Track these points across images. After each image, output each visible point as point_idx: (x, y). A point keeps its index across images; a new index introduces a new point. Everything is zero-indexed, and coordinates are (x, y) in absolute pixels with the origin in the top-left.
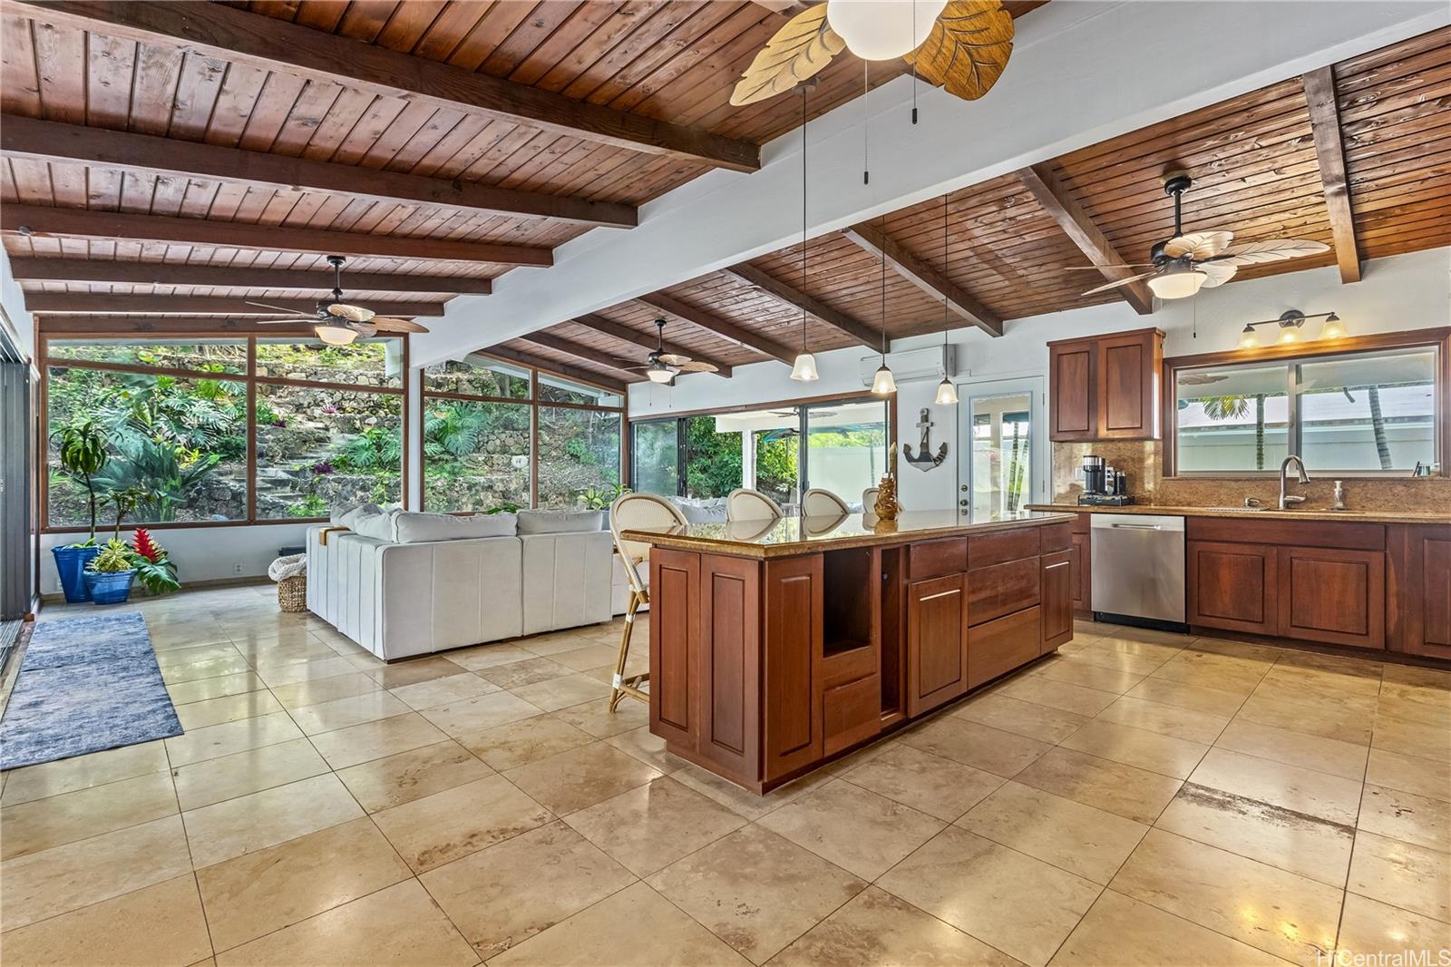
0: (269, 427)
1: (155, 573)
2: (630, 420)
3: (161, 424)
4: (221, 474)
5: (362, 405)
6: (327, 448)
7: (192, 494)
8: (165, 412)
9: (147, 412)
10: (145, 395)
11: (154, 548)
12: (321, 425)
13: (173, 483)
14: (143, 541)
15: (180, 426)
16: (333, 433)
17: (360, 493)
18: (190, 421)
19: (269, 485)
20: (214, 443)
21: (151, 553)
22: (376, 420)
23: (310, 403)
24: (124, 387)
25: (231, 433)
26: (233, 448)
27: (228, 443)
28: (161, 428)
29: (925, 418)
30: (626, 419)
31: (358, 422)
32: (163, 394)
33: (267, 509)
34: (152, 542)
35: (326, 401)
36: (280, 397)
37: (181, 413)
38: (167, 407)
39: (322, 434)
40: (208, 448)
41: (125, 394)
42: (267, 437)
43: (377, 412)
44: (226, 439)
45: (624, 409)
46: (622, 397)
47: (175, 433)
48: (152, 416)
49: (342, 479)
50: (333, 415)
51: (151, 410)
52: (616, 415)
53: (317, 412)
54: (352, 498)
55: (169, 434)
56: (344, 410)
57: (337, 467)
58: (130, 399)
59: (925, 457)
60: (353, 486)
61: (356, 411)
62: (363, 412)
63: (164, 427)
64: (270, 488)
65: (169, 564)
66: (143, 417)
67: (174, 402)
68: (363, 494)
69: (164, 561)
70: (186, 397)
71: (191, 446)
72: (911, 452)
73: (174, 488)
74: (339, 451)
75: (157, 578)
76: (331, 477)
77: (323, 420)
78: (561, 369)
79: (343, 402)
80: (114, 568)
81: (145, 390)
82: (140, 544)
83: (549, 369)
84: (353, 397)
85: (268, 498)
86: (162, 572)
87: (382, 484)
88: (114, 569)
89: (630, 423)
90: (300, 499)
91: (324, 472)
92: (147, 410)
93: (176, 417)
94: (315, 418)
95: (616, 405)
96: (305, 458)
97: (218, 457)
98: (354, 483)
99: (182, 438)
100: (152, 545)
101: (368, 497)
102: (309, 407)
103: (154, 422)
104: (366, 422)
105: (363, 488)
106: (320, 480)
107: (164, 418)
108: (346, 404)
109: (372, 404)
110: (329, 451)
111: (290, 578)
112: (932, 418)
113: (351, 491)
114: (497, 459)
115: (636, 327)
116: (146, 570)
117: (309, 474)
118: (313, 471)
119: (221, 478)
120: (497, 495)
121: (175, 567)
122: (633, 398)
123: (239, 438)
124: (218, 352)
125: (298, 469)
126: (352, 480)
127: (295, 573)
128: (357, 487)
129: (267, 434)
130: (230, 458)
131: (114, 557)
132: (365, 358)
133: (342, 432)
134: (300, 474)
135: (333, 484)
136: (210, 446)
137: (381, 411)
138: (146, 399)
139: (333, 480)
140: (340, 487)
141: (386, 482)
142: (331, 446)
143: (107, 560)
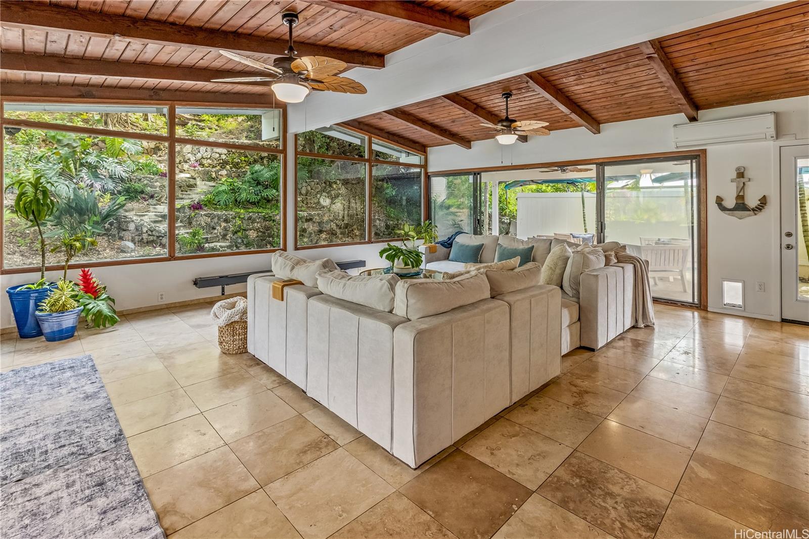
0: (157, 177)
1: (98, 308)
2: (429, 174)
3: (83, 175)
4: (126, 211)
5: (215, 162)
6: (196, 191)
7: (107, 225)
8: (84, 166)
9: (72, 166)
10: (72, 154)
11: (95, 285)
12: (188, 176)
13: (95, 219)
14: (86, 278)
15: (96, 176)
16: (199, 182)
17: (223, 224)
18: (102, 172)
19: (160, 219)
20: (120, 188)
21: (94, 290)
22: (226, 172)
23: (180, 161)
24: (56, 148)
25: (131, 181)
26: (132, 192)
27: (129, 188)
28: (82, 178)
29: (741, 175)
30: (426, 173)
31: (214, 174)
32: (83, 154)
33: (161, 236)
34: (94, 280)
35: (192, 159)
36: (160, 156)
37: (96, 167)
38: (87, 162)
39: (192, 182)
40: (116, 192)
41: (57, 153)
42: (156, 184)
43: (226, 167)
44: (128, 185)
45: (425, 166)
46: (423, 157)
47: (93, 181)
48: (76, 169)
49: (211, 214)
50: (197, 168)
51: (75, 164)
52: (418, 170)
53: (186, 166)
54: (218, 228)
55: (88, 182)
56: (203, 165)
57: (206, 205)
58: (61, 157)
59: (741, 206)
60: (219, 219)
61: (211, 166)
62: (216, 166)
63: (85, 177)
64: (161, 221)
65: (109, 298)
66: (69, 169)
67: (92, 159)
68: (225, 225)
69: (104, 296)
70: (100, 156)
71: (104, 190)
72: (723, 203)
73: (96, 223)
74: (205, 194)
75: (100, 312)
76: (203, 213)
77: (190, 172)
78: (386, 135)
79: (203, 160)
80: (64, 307)
81: (70, 150)
82: (84, 282)
83: (379, 136)
84: (209, 156)
85: (161, 229)
86: (102, 306)
87: (239, 217)
88: (63, 310)
89: (429, 176)
90: (182, 228)
91: (198, 209)
92: (72, 165)
93: (93, 169)
94: (185, 170)
95: (418, 163)
96: (182, 199)
97: (123, 198)
98: (219, 218)
99: (98, 185)
100: (94, 283)
101: (229, 227)
102: (180, 163)
103: (78, 174)
104: (219, 173)
105: (226, 221)
106: (196, 214)
107: (85, 170)
108: (205, 162)
109: (221, 162)
110: (197, 194)
111: (232, 322)
112: (748, 174)
113: (217, 223)
114: (310, 199)
115: (475, 101)
116: (90, 306)
117: (187, 210)
118: (190, 208)
119: (127, 214)
120: (315, 225)
121: (113, 301)
122: (431, 158)
123: (136, 184)
124: (117, 125)
125: (179, 207)
126: (218, 215)
127: (237, 318)
128: (222, 220)
129: (156, 182)
130: (131, 199)
131: (63, 298)
132: (213, 131)
133: (203, 181)
134: (181, 211)
135: (205, 217)
136: (118, 191)
137: (228, 167)
138: (72, 157)
139: (205, 215)
140: (209, 220)
141: (242, 216)
142: (199, 190)
143: (57, 300)
